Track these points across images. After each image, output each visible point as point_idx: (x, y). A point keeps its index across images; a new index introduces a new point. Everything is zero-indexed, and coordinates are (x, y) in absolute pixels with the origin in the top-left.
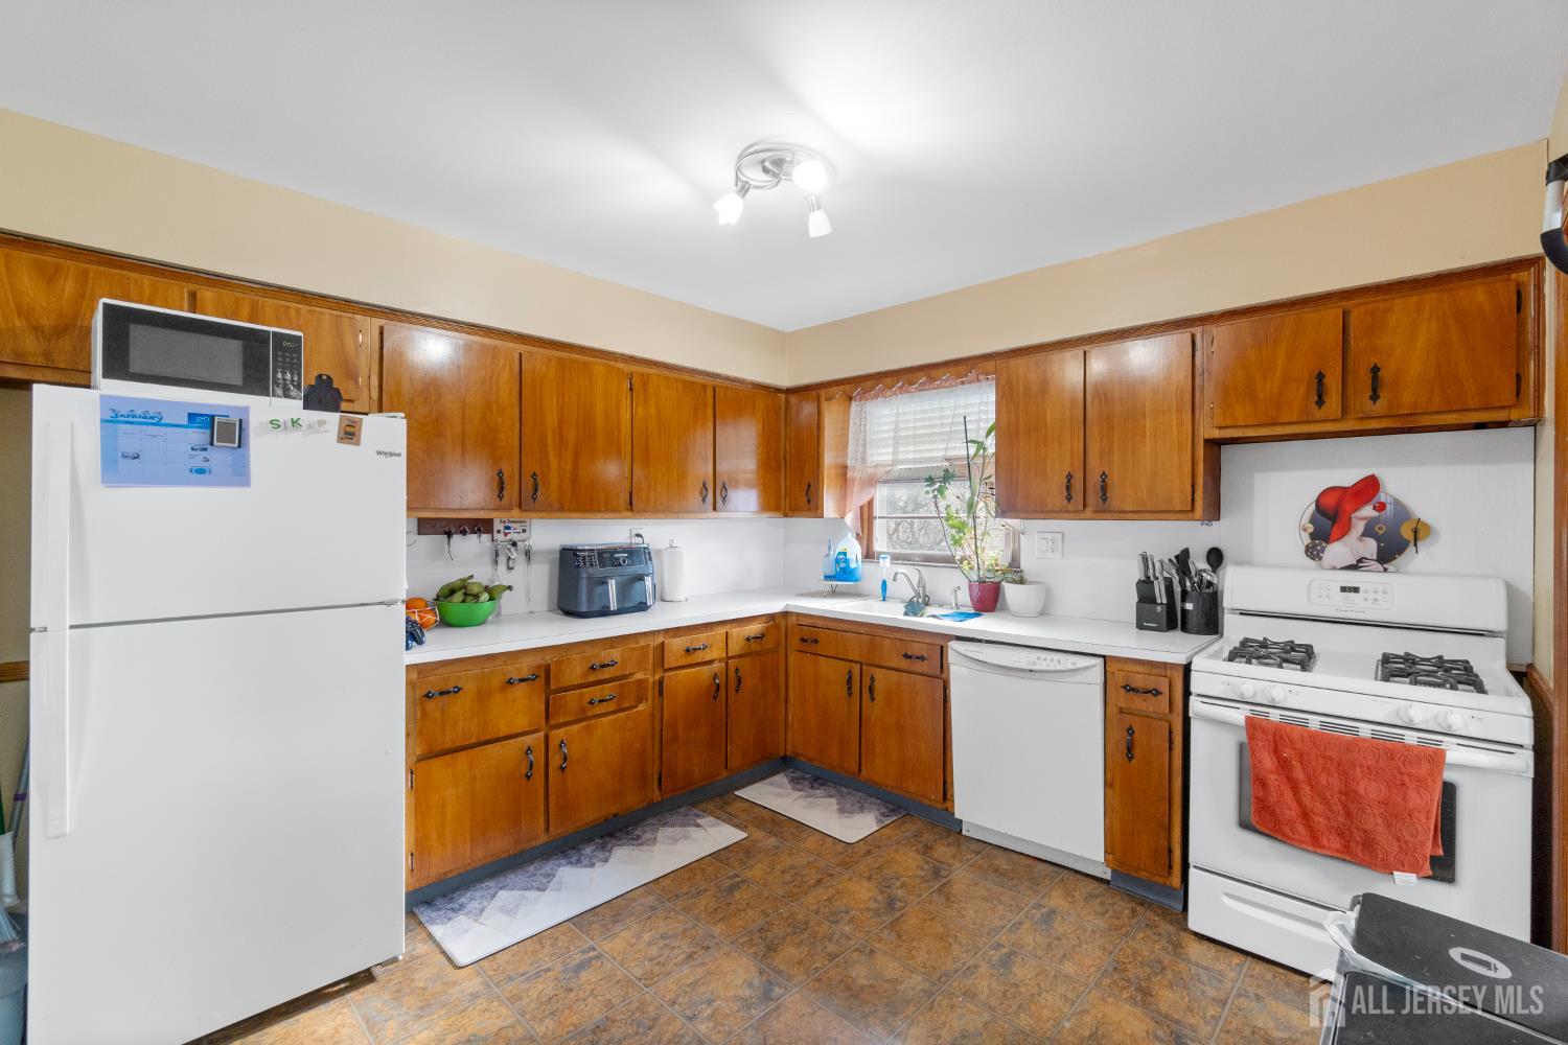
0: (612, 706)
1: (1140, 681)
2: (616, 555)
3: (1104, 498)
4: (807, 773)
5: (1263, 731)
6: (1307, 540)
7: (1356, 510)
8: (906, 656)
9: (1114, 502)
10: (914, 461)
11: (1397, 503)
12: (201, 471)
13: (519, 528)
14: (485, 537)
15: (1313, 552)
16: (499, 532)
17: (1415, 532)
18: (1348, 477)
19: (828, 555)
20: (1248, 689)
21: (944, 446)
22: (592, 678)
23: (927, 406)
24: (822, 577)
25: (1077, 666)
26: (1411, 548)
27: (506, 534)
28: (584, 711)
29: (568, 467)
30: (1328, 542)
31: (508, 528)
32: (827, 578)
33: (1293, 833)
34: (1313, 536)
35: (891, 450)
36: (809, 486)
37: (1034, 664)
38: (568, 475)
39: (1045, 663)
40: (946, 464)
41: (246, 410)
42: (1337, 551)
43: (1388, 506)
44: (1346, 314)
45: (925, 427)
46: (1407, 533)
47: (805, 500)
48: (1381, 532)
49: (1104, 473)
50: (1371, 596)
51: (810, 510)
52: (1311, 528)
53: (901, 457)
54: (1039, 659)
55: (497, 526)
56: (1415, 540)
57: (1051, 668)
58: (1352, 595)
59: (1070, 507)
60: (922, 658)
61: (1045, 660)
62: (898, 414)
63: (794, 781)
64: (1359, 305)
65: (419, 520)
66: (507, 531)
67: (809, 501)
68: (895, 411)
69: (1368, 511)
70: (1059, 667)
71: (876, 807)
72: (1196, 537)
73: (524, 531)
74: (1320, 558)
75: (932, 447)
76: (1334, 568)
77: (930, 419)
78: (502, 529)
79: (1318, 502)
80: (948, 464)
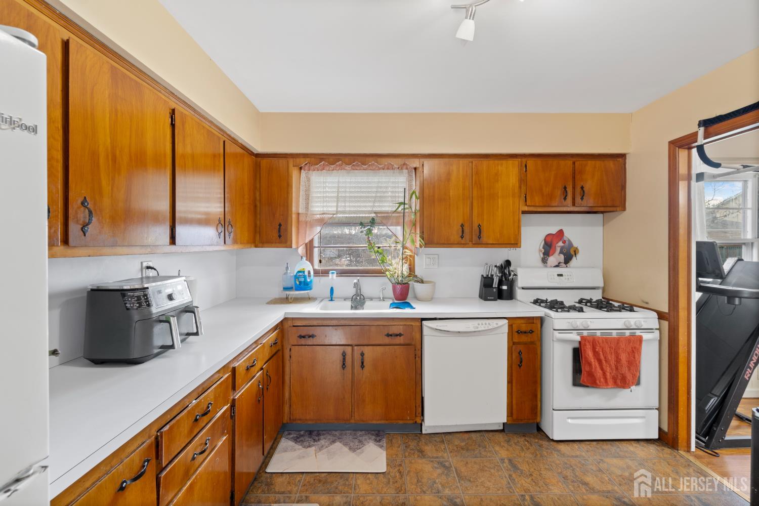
1: (524, 328)
3: (479, 237)
4: (301, 431)
5: (588, 341)
6: (542, 256)
7: (557, 243)
8: (388, 335)
9: (484, 239)
10: (350, 212)
11: (569, 241)
15: (544, 261)
17: (575, 251)
18: (554, 230)
19: (286, 273)
20: (579, 324)
21: (371, 204)
22: (196, 431)
23: (359, 179)
24: (282, 289)
25: (499, 325)
26: (574, 258)
28: (187, 472)
30: (549, 256)
32: (285, 289)
33: (600, 383)
34: (544, 254)
35: (335, 204)
36: (280, 225)
37: (478, 328)
38: (121, 204)
39: (483, 326)
40: (373, 215)
42: (552, 260)
43: (567, 242)
44: (574, 163)
45: (358, 192)
46: (573, 253)
47: (277, 235)
48: (565, 252)
49: (479, 225)
50: (567, 277)
51: (280, 243)
52: (543, 251)
53: (339, 209)
54: (479, 324)
56: (575, 254)
57: (486, 328)
58: (561, 277)
59: (463, 241)
60: (400, 335)
61: (482, 324)
62: (339, 182)
63: (296, 440)
64: (579, 161)
67: (280, 236)
68: (337, 180)
69: (561, 244)
70: (490, 327)
71: (374, 437)
72: (500, 255)
74: (547, 263)
75: (362, 205)
76: (551, 267)
77: (360, 187)
79: (545, 240)
80: (375, 215)
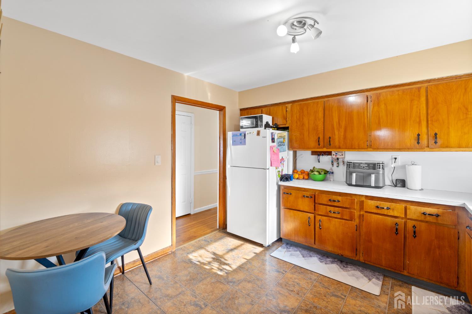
0: (339, 216)
2: (361, 165)
12: (241, 143)
13: (340, 154)
14: (330, 156)
16: (334, 155)
22: (330, 204)
27: (336, 156)
28: (327, 213)
29: (342, 134)
31: (336, 154)
38: (342, 137)
41: (245, 132)
55: (333, 153)
65: (312, 151)
66: (336, 155)
73: (342, 155)
78: (335, 154)
